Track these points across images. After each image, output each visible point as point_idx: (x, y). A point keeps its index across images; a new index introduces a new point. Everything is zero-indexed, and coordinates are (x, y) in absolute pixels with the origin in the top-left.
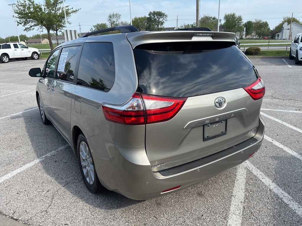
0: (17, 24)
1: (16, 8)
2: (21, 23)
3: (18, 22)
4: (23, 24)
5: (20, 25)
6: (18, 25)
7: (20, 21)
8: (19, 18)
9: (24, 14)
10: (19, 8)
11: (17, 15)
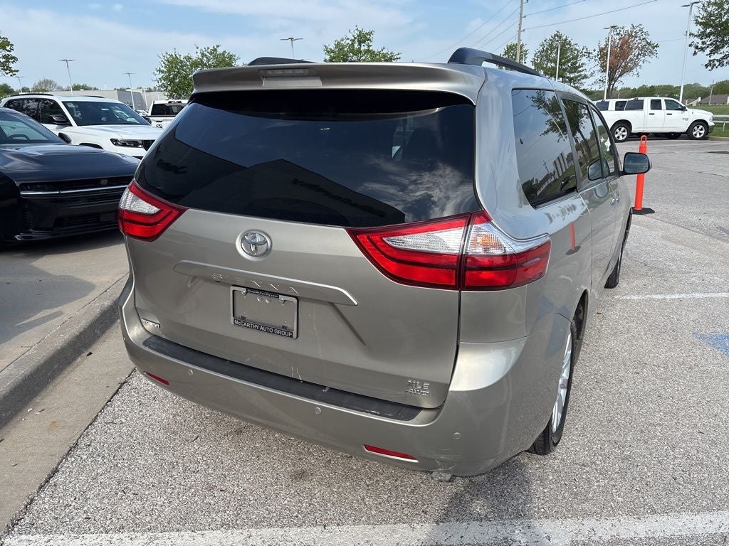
0: (693, 49)
1: (701, 12)
2: (702, 49)
3: (697, 47)
4: (708, 51)
5: (700, 53)
6: (695, 53)
7: (703, 43)
8: (702, 35)
9: (716, 26)
10: (709, 9)
11: (697, 29)
